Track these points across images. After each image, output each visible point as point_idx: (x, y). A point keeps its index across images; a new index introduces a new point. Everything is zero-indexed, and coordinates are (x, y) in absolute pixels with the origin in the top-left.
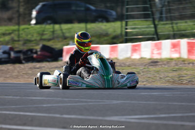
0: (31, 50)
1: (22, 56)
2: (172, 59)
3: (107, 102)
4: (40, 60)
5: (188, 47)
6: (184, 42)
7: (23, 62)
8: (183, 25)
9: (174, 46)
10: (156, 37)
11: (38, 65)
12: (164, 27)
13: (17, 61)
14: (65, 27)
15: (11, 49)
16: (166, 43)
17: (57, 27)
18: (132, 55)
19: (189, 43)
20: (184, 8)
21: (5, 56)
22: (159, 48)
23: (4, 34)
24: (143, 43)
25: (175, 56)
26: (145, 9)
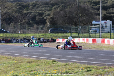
0: (49, 39)
1: (46, 41)
2: (83, 43)
3: (69, 53)
4: (51, 42)
6: (85, 39)
8: (85, 35)
9: (83, 40)
10: (79, 37)
11: (50, 43)
12: (81, 35)
13: (45, 42)
14: (57, 34)
15: (44, 39)
16: (81, 39)
17: (55, 34)
19: (87, 39)
20: (85, 31)
21: (42, 41)
22: (79, 40)
23: (42, 35)
24: (76, 39)
25: (83, 42)
26: (76, 31)
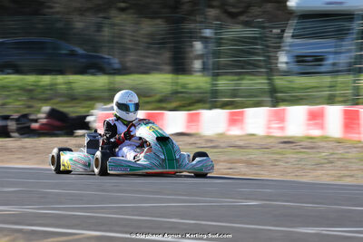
1: (12, 125)
5: (345, 118)
7: (13, 134)
18: (228, 130)
22: (281, 118)
24: (249, 111)
